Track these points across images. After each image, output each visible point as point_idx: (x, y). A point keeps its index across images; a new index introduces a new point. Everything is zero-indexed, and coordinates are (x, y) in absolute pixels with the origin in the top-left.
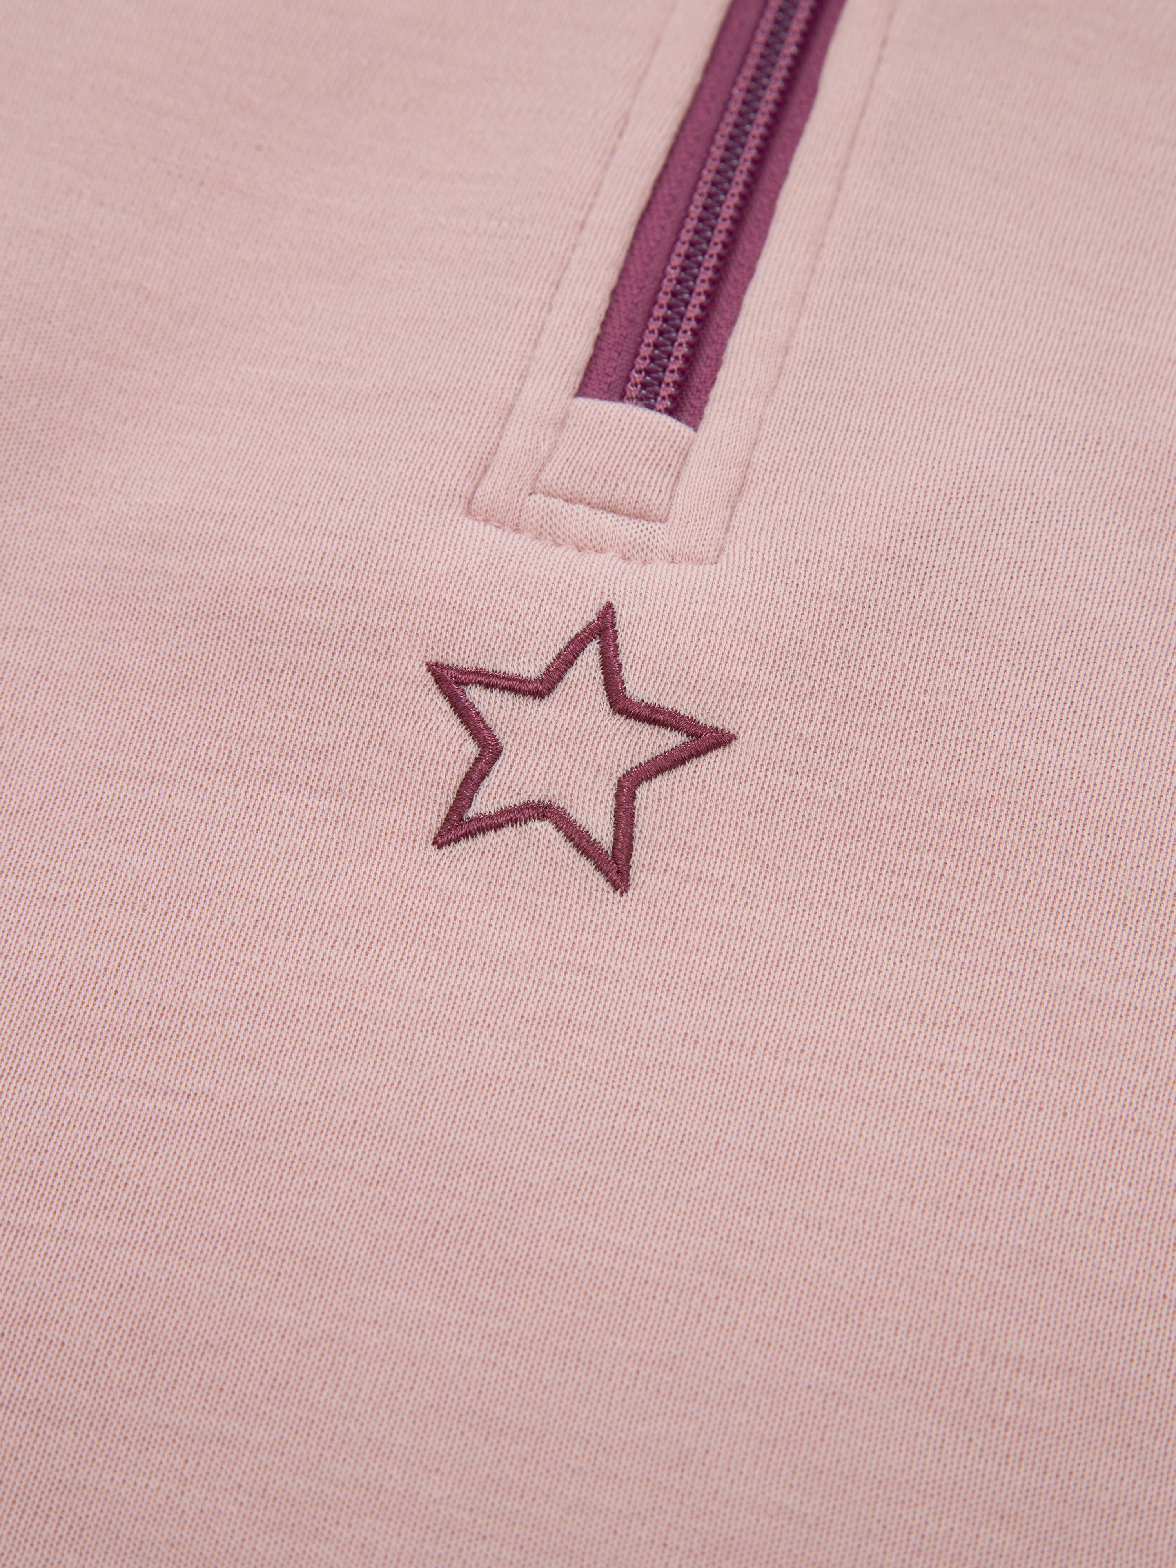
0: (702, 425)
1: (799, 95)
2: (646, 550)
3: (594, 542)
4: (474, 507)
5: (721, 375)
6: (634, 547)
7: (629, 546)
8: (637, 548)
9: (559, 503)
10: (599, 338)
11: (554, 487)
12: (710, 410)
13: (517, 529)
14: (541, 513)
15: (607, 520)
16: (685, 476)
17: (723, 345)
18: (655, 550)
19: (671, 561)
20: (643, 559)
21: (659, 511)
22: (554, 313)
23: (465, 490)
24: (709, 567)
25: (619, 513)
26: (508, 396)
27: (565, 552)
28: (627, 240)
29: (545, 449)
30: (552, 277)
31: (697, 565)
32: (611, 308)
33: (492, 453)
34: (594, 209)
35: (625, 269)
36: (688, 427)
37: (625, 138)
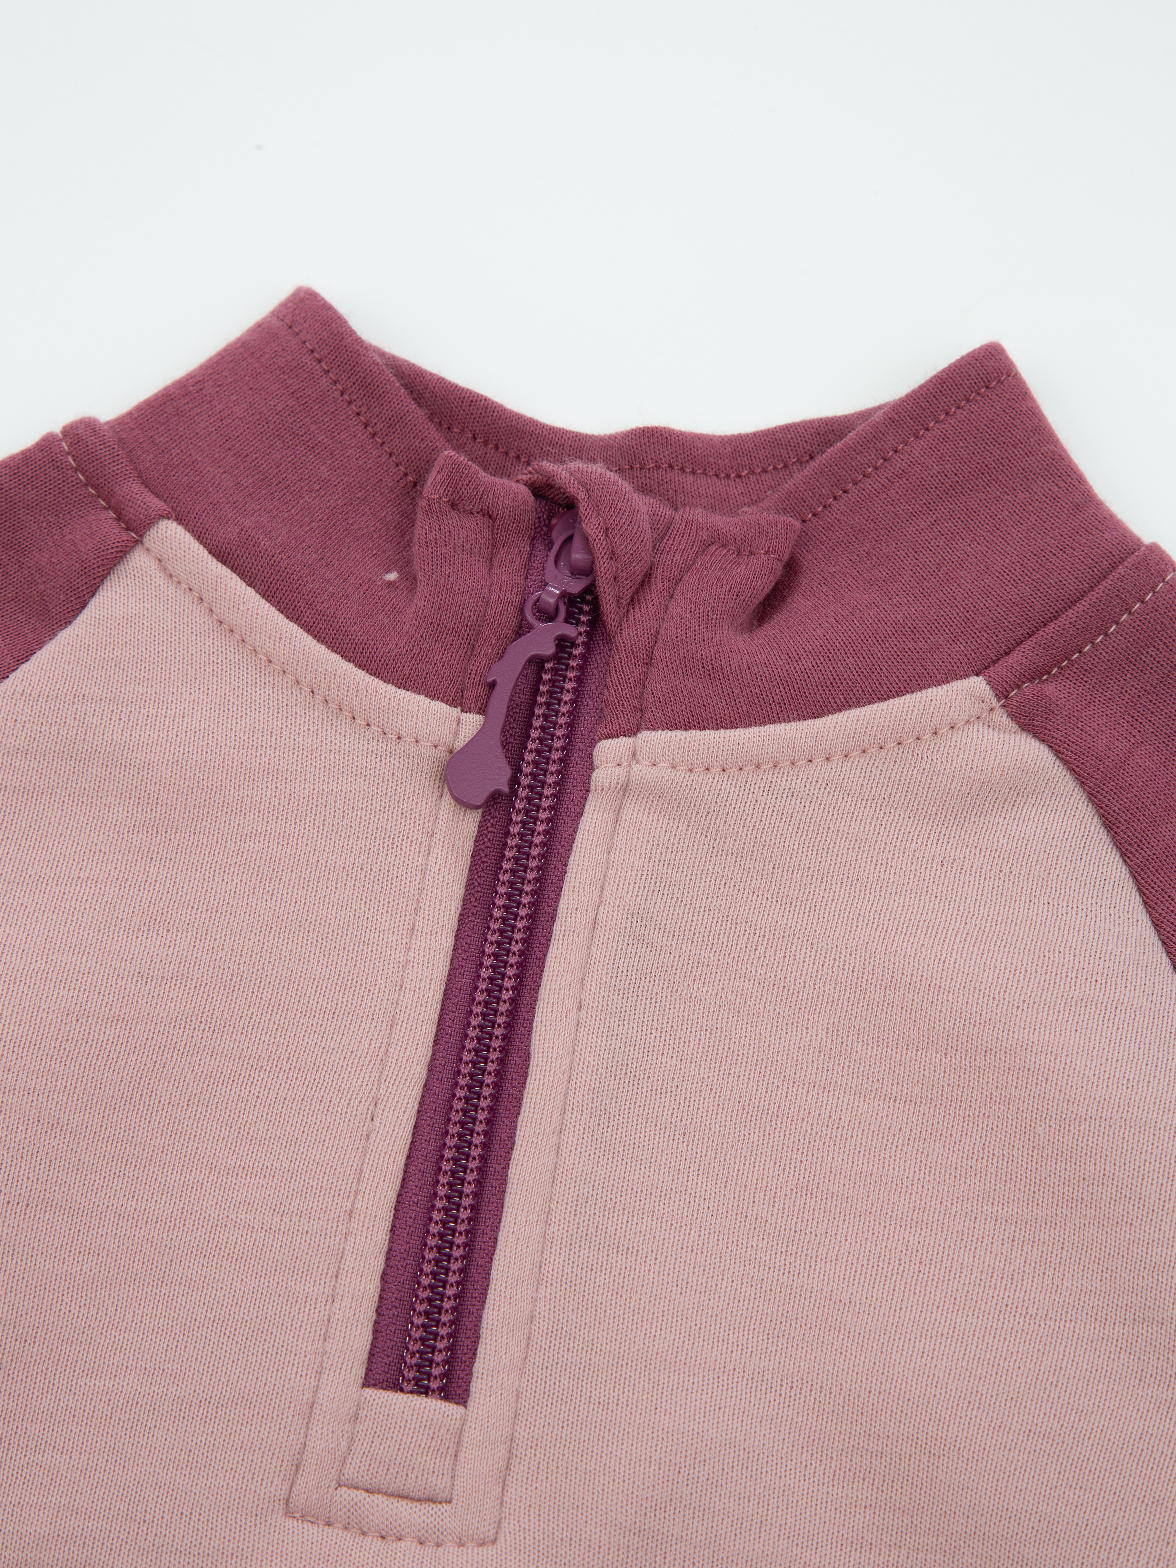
0: (470, 1403)
1: (515, 1058)
2: (437, 1533)
3: (395, 1531)
4: (292, 1505)
5: (481, 1350)
6: (427, 1532)
7: (423, 1531)
8: (430, 1532)
9: (361, 1495)
10: (376, 1322)
11: (356, 1480)
12: (477, 1386)
13: (329, 1524)
14: (348, 1506)
15: (402, 1506)
16: (462, 1455)
17: (479, 1318)
18: (445, 1533)
19: (461, 1544)
20: (438, 1545)
21: (446, 1495)
22: (336, 1305)
23: (284, 1493)
24: (490, 1550)
25: (412, 1499)
26: (309, 1395)
27: (372, 1544)
28: (389, 1224)
29: (344, 1444)
30: (333, 1269)
31: (482, 1544)
32: (382, 1290)
33: (301, 1453)
34: (359, 1197)
35: (390, 1250)
36: (461, 1409)
37: (377, 1122)
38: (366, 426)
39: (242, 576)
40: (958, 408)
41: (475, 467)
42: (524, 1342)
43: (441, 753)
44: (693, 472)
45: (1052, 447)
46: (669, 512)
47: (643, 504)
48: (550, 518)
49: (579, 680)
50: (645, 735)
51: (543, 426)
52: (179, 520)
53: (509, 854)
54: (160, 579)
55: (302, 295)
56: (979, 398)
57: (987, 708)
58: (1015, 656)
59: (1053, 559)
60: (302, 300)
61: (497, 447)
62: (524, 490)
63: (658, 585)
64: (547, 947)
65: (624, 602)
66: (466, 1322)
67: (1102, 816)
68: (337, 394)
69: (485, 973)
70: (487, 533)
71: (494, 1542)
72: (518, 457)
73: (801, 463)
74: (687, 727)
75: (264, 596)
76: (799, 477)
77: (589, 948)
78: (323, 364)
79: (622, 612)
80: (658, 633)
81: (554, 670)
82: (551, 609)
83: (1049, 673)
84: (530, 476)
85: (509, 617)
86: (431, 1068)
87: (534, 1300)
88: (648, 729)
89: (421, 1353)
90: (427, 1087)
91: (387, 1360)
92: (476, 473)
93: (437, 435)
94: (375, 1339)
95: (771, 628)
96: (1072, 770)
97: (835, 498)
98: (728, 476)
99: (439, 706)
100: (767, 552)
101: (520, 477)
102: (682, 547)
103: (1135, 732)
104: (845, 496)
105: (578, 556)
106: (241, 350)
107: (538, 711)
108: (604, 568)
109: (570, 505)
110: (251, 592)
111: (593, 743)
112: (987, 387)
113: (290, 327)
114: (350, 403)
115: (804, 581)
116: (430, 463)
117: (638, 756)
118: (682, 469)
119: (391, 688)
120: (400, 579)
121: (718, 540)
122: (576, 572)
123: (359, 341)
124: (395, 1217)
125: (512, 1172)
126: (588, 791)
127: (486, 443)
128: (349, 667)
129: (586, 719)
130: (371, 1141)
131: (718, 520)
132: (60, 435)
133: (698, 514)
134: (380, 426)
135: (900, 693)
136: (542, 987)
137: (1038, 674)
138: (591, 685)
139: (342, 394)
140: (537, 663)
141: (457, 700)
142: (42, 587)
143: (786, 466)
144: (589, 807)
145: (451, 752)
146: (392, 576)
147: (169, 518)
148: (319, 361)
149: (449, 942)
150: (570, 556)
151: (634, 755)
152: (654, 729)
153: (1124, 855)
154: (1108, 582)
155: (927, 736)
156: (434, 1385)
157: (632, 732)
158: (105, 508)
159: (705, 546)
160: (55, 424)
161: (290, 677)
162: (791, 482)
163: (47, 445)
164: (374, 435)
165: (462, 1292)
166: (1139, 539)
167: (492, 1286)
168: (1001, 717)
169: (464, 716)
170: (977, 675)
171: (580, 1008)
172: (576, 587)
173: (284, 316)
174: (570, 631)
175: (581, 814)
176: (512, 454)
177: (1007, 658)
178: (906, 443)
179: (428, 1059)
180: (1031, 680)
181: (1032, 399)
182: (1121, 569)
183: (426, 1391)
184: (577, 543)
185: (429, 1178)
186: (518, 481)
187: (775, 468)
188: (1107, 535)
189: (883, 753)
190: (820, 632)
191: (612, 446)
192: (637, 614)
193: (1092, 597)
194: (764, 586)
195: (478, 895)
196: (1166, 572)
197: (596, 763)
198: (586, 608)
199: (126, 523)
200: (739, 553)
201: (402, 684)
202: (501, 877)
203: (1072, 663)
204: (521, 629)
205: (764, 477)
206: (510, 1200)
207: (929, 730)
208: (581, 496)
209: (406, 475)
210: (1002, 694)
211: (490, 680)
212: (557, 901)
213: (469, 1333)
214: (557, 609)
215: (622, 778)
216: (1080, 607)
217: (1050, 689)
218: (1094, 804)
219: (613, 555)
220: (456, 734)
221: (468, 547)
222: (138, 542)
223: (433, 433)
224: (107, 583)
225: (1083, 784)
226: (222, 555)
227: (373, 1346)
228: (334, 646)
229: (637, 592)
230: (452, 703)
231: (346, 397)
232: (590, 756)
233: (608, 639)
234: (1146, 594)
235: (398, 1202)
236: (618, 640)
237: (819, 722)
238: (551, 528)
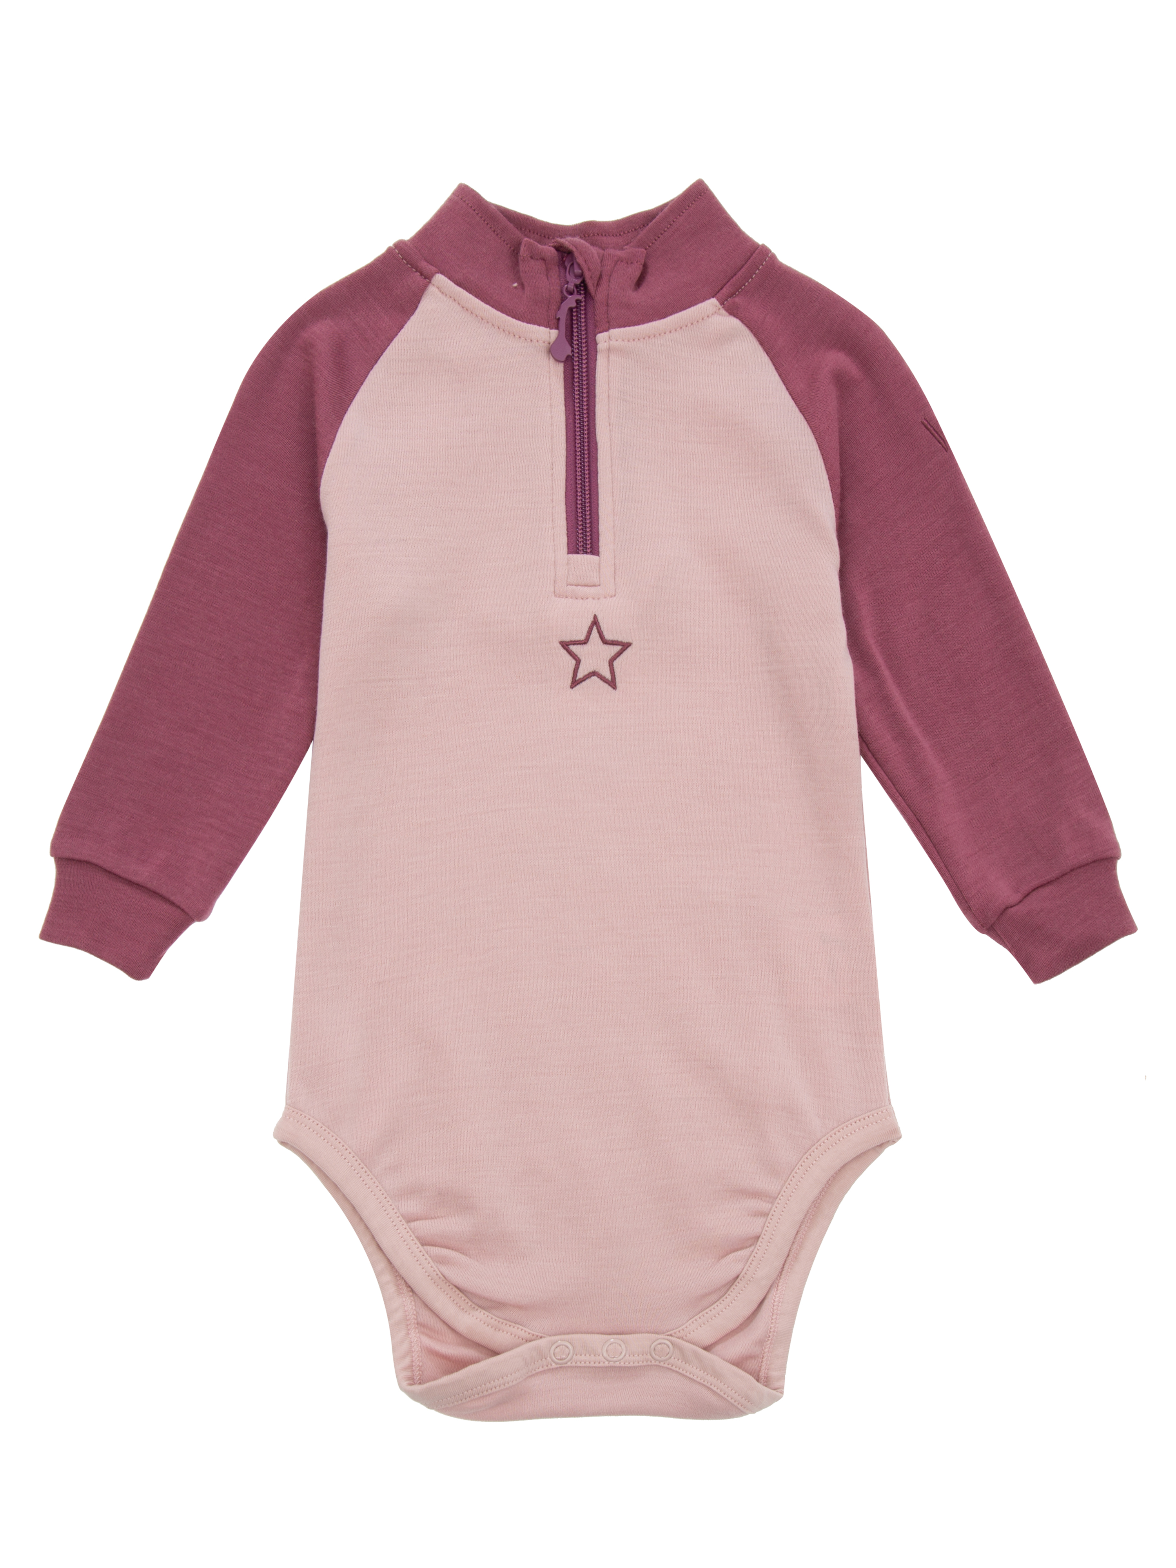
0: (600, 555)
1: (592, 444)
2: (598, 596)
3: (586, 597)
4: (556, 593)
5: (600, 538)
6: (595, 596)
9: (574, 587)
10: (567, 534)
11: (572, 583)
12: (601, 549)
13: (567, 597)
14: (571, 591)
15: (586, 589)
16: (601, 571)
17: (598, 528)
18: (601, 596)
19: (605, 598)
20: (599, 599)
21: (598, 583)
22: (555, 530)
23: (553, 590)
24: (615, 598)
25: (589, 586)
26: (553, 559)
27: (580, 601)
28: (564, 502)
29: (566, 572)
30: (551, 519)
31: (611, 597)
32: (567, 524)
33: (555, 577)
34: (554, 495)
35: (566, 511)
36: (597, 557)
37: (554, 470)
38: (494, 231)
39: (467, 290)
40: (692, 204)
41: (536, 243)
42: (613, 534)
43: (546, 344)
44: (605, 235)
45: (725, 215)
46: (603, 251)
47: (594, 250)
48: (563, 258)
49: (585, 314)
50: (612, 331)
51: (551, 224)
52: (442, 273)
53: (576, 376)
54: (440, 294)
55: (463, 187)
56: (698, 200)
57: (718, 309)
58: (724, 290)
59: (732, 254)
60: (463, 189)
61: (537, 234)
62: (553, 249)
63: (605, 278)
64: (595, 406)
65: (595, 285)
66: (594, 530)
67: (759, 341)
68: (483, 222)
69: (577, 417)
70: (544, 266)
71: (615, 595)
72: (545, 236)
73: (641, 228)
74: (624, 326)
75: (475, 297)
76: (642, 233)
77: (609, 405)
78: (476, 211)
79: (595, 289)
80: (608, 295)
81: (577, 312)
82: (572, 290)
83: (735, 294)
84: (553, 244)
85: (558, 296)
86: (567, 450)
87: (614, 521)
88: (612, 328)
89: (583, 541)
90: (567, 457)
91: (573, 545)
92: (537, 245)
93: (519, 232)
94: (568, 539)
95: (643, 288)
96: (748, 327)
97: (655, 240)
98: (616, 235)
99: (542, 329)
100: (637, 262)
101: (550, 244)
102: (609, 264)
103: (765, 310)
104: (659, 239)
105: (577, 271)
106: (447, 209)
107: (575, 326)
108: (587, 275)
109: (570, 253)
110: (471, 296)
111: (595, 335)
112: (701, 196)
113: (462, 199)
114: (487, 224)
115: (649, 270)
116: (519, 244)
117: (611, 338)
118: (602, 235)
119: (525, 324)
120: (518, 285)
121: (620, 260)
122: (577, 276)
123: (486, 202)
124: (566, 500)
125: (599, 481)
126: (597, 352)
127: (534, 233)
128: (509, 318)
129: (591, 327)
130: (554, 476)
131: (619, 253)
132: (394, 248)
133: (612, 251)
134: (499, 231)
135: (689, 307)
136: (596, 420)
137: (731, 295)
138: (589, 315)
139: (484, 221)
140: (571, 310)
141: (548, 325)
142: (400, 302)
143: (635, 230)
144: (599, 357)
145: (549, 344)
146: (515, 285)
147: (438, 273)
148: (474, 210)
149: (563, 408)
150: (574, 271)
151: (609, 338)
152: (614, 328)
153: (767, 353)
154: (750, 261)
155: (700, 321)
156: (589, 551)
157: (607, 330)
158: (415, 272)
159: (616, 263)
160: (391, 243)
161: (490, 324)
162: (639, 236)
163: (390, 251)
164: (497, 235)
165: (591, 521)
166: (758, 243)
167: (600, 518)
168: (723, 312)
169: (551, 331)
170: (713, 297)
171: (610, 425)
172: (578, 282)
173: (459, 195)
174: (581, 297)
175: (596, 360)
176: (542, 235)
177: (721, 291)
178: (677, 218)
179: (565, 448)
180: (730, 297)
181: (716, 198)
182: (754, 255)
183: (586, 553)
184: (575, 266)
185: (573, 486)
186: (550, 246)
187: (632, 231)
188: (748, 244)
189: (687, 328)
190: (660, 288)
191: (576, 229)
192: (600, 289)
193: (746, 266)
194: (638, 274)
195: (568, 391)
196: (768, 253)
197: (598, 342)
198: (582, 289)
199: (424, 276)
200: (627, 263)
201: (529, 322)
202: (575, 384)
203: (742, 289)
204: (563, 299)
205: (629, 234)
206: (600, 491)
207: (701, 318)
208: (574, 250)
209: (510, 248)
210: (722, 303)
211: (557, 317)
212: (595, 390)
213: (596, 534)
214: (574, 290)
215: (608, 346)
216: (743, 270)
217: (737, 300)
218: (756, 337)
219: (589, 270)
220: (550, 337)
221: (539, 272)
222: (430, 282)
223: (518, 233)
224: (423, 298)
225: (752, 331)
226: (459, 284)
227: (568, 541)
228: (502, 311)
229: (598, 281)
230: (546, 327)
231: (486, 222)
232: (595, 340)
233: (592, 298)
234: (763, 262)
235: (566, 495)
236: (596, 298)
237: (665, 320)
238: (564, 262)
